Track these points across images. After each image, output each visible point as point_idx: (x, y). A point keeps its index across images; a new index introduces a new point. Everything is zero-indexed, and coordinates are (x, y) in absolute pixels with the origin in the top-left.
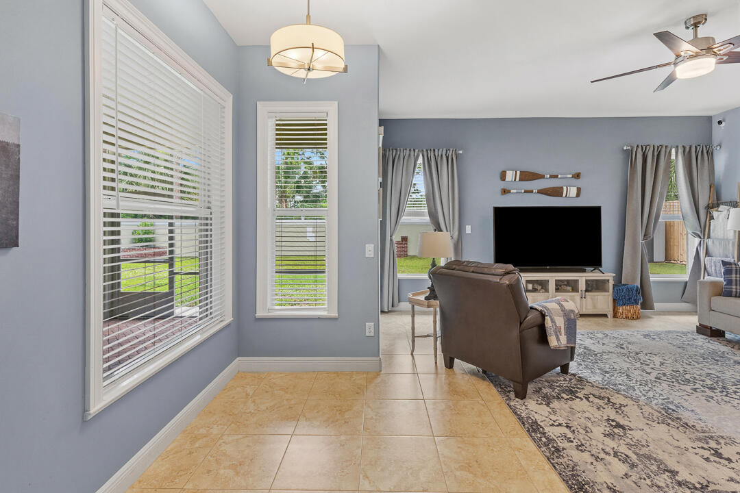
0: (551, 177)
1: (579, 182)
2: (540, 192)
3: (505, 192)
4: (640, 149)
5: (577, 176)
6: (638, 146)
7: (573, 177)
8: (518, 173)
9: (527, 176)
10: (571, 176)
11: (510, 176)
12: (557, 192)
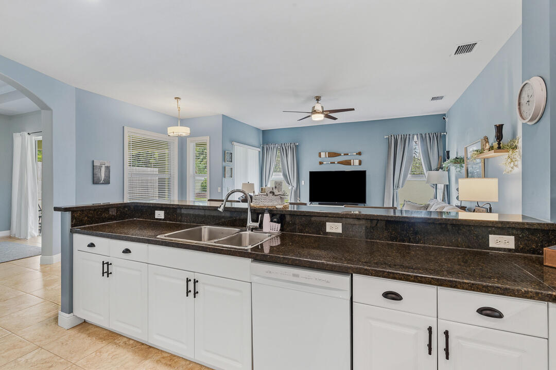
0: (344, 155)
1: (360, 157)
2: (338, 163)
3: (321, 163)
4: (393, 138)
5: (360, 154)
6: (391, 136)
7: (357, 154)
8: (327, 153)
9: (332, 155)
10: (355, 154)
11: (323, 155)
12: (348, 163)
